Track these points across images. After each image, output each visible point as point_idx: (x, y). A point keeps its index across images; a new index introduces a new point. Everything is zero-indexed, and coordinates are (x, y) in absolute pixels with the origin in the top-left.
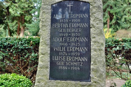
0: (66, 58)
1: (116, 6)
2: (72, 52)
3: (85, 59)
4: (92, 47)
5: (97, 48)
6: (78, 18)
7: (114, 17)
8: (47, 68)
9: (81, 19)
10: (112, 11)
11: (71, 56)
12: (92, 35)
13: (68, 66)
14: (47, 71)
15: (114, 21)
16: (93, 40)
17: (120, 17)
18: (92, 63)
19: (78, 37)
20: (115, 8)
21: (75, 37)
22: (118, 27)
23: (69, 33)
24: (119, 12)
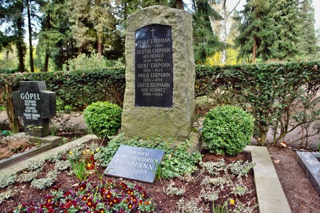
0: (150, 84)
1: (264, 27)
2: (155, 78)
3: (167, 85)
4: (174, 73)
5: (179, 73)
6: (160, 43)
7: (262, 42)
8: (132, 94)
9: (164, 43)
10: (259, 35)
11: (154, 82)
12: (174, 60)
13: (152, 93)
14: (133, 98)
15: (261, 48)
16: (175, 65)
17: (270, 43)
18: (174, 88)
19: (161, 62)
20: (263, 30)
21: (158, 62)
22: (267, 56)
23: (152, 59)
24: (269, 35)
